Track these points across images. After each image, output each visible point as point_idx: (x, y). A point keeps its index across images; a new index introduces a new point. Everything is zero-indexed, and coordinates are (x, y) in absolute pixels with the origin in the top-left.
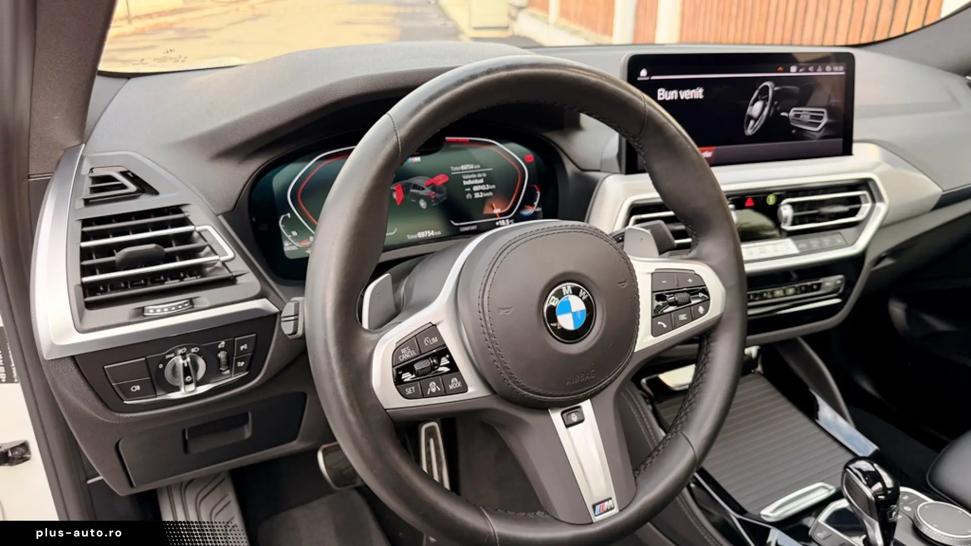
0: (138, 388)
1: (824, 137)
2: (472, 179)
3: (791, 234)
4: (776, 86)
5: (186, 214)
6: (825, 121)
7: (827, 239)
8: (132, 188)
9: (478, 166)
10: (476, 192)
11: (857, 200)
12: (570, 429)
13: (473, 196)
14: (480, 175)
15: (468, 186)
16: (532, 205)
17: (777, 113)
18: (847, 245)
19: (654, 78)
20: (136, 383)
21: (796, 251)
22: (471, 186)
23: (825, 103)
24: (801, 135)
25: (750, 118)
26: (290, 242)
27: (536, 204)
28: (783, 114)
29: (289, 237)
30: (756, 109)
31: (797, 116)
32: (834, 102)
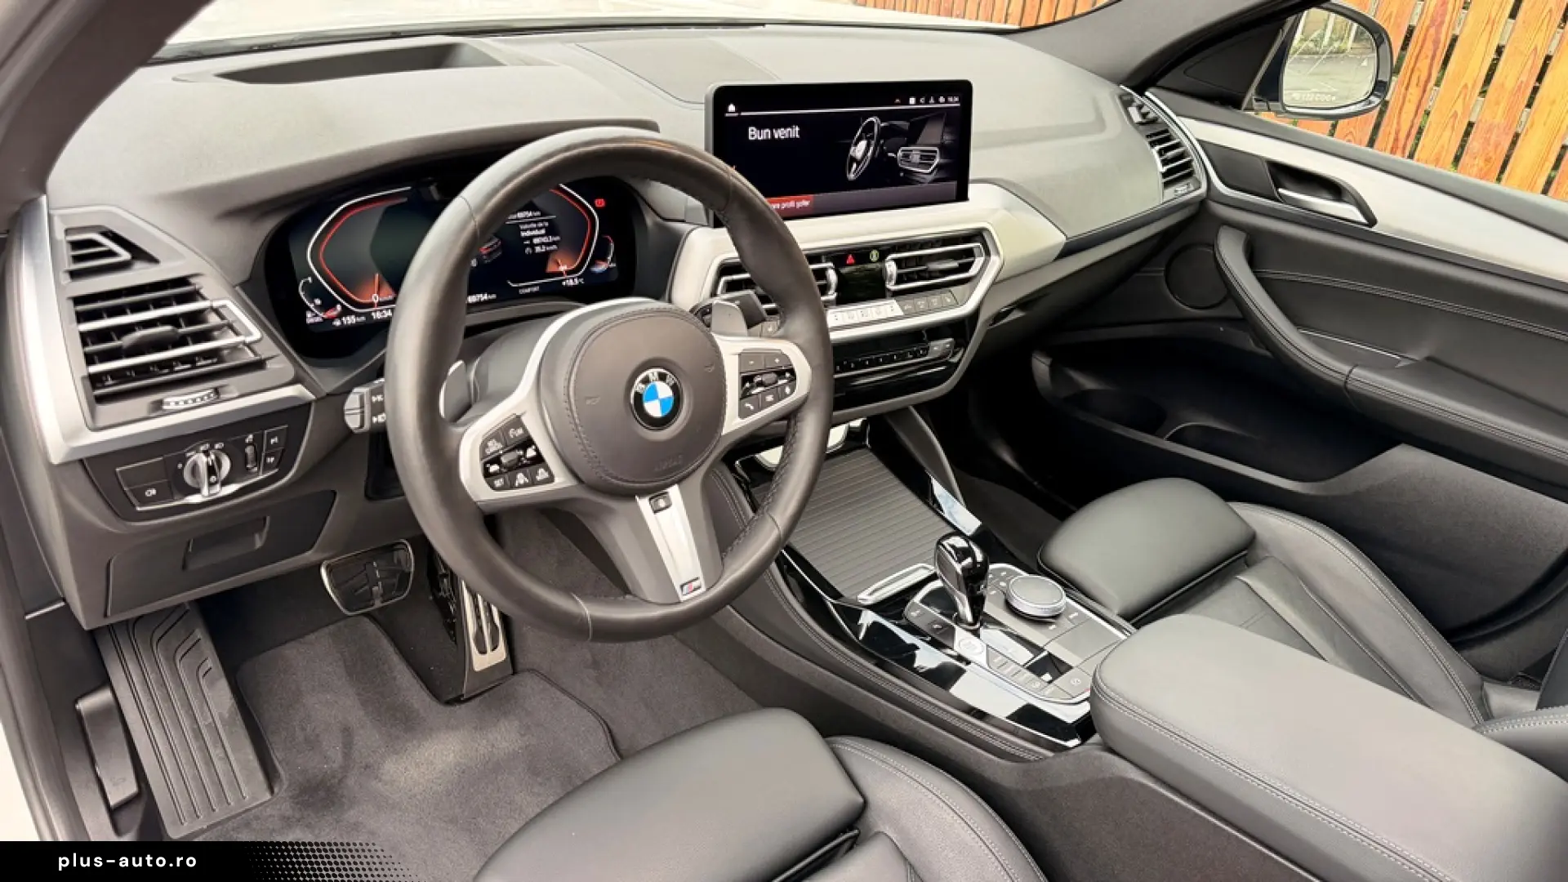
0: (153, 492)
1: (935, 181)
2: (531, 229)
3: (896, 294)
4: (882, 122)
5: (197, 287)
6: (937, 161)
7: (935, 299)
8: (125, 255)
9: (538, 213)
10: (537, 245)
11: (970, 253)
12: (659, 514)
13: (534, 250)
14: (541, 225)
15: (527, 238)
16: (605, 260)
17: (883, 154)
18: (957, 304)
19: (743, 114)
20: (151, 487)
21: (901, 313)
22: (531, 238)
23: (939, 142)
24: (908, 178)
25: (853, 159)
26: (312, 311)
27: (609, 258)
28: (890, 154)
29: (312, 306)
30: (859, 150)
31: (906, 156)
32: (947, 138)
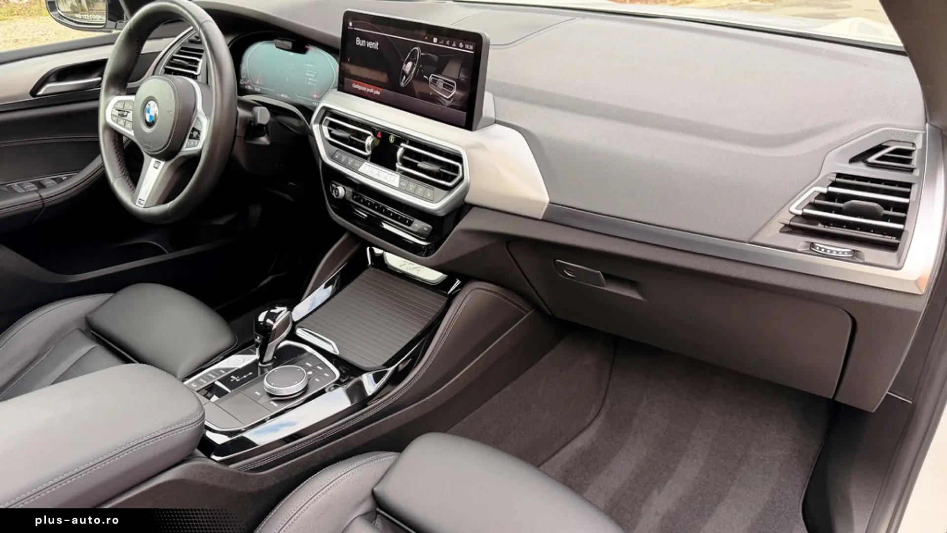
1: (451, 106)
2: (310, 73)
4: (422, 52)
6: (455, 92)
7: (422, 189)
10: (310, 81)
12: (154, 169)
13: (308, 83)
14: (313, 72)
17: (420, 74)
19: (356, 29)
21: (397, 186)
22: (308, 77)
23: (456, 77)
25: (404, 73)
28: (425, 77)
30: (408, 67)
31: (434, 81)
32: (463, 76)
